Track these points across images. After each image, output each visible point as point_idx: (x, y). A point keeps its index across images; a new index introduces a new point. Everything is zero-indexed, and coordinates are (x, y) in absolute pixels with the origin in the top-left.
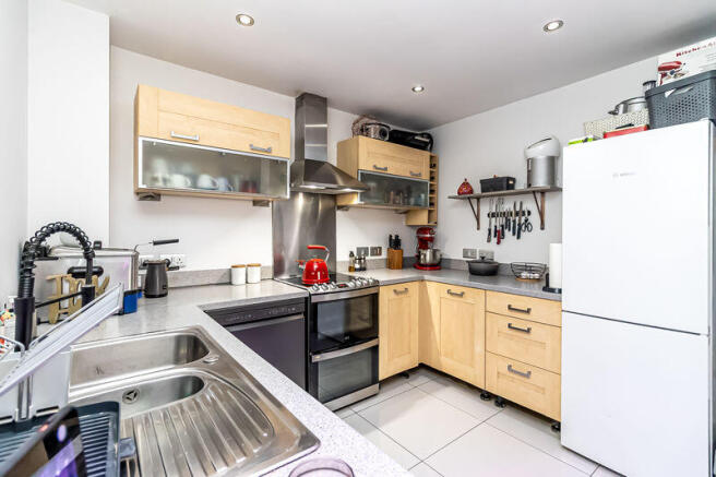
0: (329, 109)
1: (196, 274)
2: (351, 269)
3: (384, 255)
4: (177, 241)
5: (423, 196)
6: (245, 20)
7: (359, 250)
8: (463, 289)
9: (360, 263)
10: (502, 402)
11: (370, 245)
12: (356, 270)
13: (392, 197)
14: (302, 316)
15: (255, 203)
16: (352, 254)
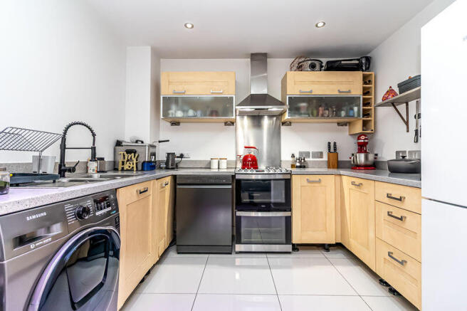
0: (268, 59)
1: (196, 162)
2: (293, 166)
3: (325, 158)
4: (168, 141)
5: (356, 109)
6: (189, 26)
7: (301, 153)
8: (361, 181)
9: (300, 162)
10: (393, 291)
11: (311, 150)
12: (297, 167)
13: (321, 112)
14: (230, 187)
15: (226, 124)
16: (293, 156)
